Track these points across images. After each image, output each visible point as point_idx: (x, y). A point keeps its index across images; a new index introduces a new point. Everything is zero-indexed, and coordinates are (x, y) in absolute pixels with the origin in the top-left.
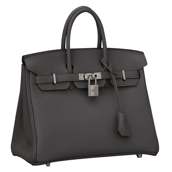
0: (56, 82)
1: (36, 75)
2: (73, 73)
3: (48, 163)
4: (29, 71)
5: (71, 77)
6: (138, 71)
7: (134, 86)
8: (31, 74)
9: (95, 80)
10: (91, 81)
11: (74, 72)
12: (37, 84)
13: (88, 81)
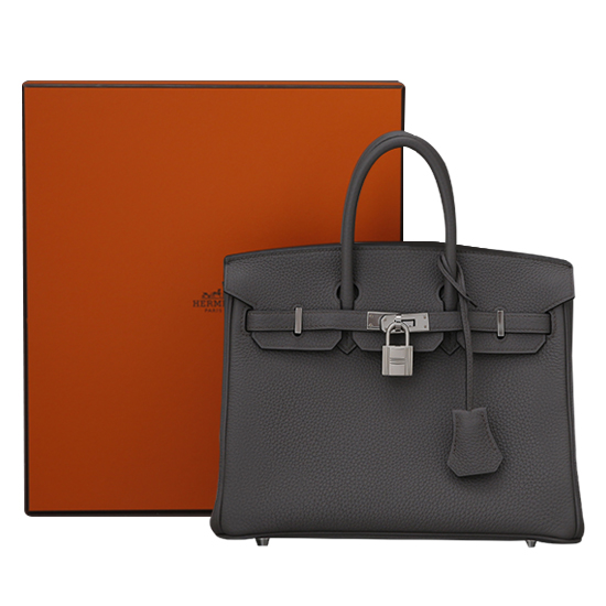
0: (302, 331)
1: (251, 308)
2: (353, 309)
3: (262, 537)
4: (234, 298)
5: (345, 320)
6: (547, 312)
7: (531, 354)
8: (237, 305)
9: (404, 334)
10: (391, 335)
11: (356, 307)
12: (251, 332)
13: (385, 334)
